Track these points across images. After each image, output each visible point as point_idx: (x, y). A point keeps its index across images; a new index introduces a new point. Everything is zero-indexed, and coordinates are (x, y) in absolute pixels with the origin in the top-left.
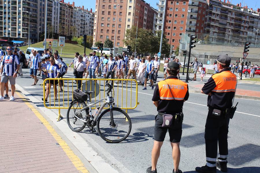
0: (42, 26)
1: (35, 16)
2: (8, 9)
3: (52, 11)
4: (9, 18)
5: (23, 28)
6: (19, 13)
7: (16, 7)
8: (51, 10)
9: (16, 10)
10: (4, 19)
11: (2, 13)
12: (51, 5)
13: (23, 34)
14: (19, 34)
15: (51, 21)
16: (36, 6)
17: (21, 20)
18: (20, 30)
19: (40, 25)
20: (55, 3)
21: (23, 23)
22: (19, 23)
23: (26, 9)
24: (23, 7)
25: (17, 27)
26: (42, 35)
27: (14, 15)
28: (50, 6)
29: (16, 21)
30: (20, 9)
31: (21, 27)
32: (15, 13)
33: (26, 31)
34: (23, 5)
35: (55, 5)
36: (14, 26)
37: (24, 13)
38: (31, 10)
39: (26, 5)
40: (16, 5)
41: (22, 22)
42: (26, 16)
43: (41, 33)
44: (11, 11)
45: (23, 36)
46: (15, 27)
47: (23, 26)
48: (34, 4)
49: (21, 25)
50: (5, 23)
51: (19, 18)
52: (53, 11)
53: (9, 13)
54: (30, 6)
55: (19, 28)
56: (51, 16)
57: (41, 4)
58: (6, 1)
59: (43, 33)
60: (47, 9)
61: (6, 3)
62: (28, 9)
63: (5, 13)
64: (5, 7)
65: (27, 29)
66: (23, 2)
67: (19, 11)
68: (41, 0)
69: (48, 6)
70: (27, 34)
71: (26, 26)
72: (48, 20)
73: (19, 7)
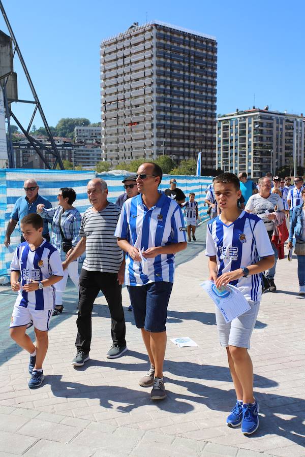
0: (279, 158)
1: (269, 145)
2: (235, 142)
3: (292, 136)
4: (236, 154)
5: (254, 165)
6: (249, 145)
7: (245, 138)
8: (291, 134)
9: (245, 142)
10: (230, 156)
11: (228, 148)
12: (292, 127)
13: (254, 173)
14: (250, 174)
15: (292, 149)
16: (271, 132)
17: (252, 154)
18: (250, 168)
19: (277, 158)
20: (297, 122)
21: (254, 158)
22: (249, 158)
23: (258, 139)
24: (254, 137)
25: (247, 164)
26: (280, 172)
27: (242, 148)
28: (290, 129)
29: (245, 156)
30: (250, 140)
31: (252, 164)
32: (245, 146)
33: (258, 168)
34: (254, 133)
35: (297, 125)
36: (242, 163)
37: (255, 145)
38: (265, 138)
39: (258, 133)
40: (245, 135)
41: (252, 157)
42: (258, 148)
43: (279, 168)
44: (239, 144)
45: (254, 176)
46: (244, 164)
47: (254, 162)
48: (268, 130)
49: (252, 160)
50: (231, 161)
51: (249, 151)
52: (295, 135)
53: (236, 147)
54: (263, 134)
55: (249, 165)
56: (292, 143)
57: (277, 128)
58: (232, 133)
59: (281, 168)
60: (286, 133)
61: (233, 135)
62: (261, 139)
63: (231, 148)
64: (231, 140)
65: (260, 166)
66: (254, 130)
67: (250, 143)
68: (277, 123)
69: (286, 129)
70: (259, 173)
71: (258, 162)
72: (287, 148)
73: (250, 137)
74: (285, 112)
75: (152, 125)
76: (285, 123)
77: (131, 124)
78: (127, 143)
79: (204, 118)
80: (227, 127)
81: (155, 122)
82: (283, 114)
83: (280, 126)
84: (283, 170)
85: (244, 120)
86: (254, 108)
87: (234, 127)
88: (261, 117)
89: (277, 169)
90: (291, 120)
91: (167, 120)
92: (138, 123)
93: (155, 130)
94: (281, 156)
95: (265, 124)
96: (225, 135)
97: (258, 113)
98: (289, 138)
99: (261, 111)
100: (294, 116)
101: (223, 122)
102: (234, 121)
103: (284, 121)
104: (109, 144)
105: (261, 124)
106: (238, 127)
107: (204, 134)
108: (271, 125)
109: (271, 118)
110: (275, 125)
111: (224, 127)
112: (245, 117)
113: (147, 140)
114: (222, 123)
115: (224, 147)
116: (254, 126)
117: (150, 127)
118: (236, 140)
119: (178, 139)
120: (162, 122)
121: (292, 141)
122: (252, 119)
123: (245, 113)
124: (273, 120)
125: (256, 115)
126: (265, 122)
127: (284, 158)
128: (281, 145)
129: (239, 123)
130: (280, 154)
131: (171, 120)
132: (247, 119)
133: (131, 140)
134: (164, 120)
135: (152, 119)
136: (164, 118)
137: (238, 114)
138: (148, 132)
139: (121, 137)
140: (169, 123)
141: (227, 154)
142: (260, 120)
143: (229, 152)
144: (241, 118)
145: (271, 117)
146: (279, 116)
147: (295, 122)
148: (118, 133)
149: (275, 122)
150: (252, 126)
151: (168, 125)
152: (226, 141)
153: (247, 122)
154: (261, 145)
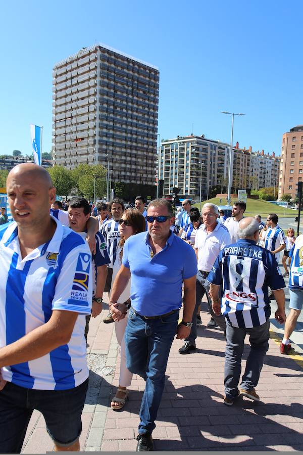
0: (212, 179)
1: (204, 168)
2: (175, 163)
3: (224, 161)
4: (176, 174)
5: (190, 184)
6: (187, 167)
7: (184, 160)
8: (223, 159)
9: (184, 163)
10: (171, 175)
11: (169, 168)
12: (223, 153)
13: (191, 191)
14: (187, 191)
15: (223, 172)
16: (206, 156)
17: (189, 174)
18: (187, 186)
19: (210, 178)
20: (228, 150)
21: (191, 177)
22: (187, 178)
23: (195, 161)
24: (191, 159)
25: (184, 183)
27: (181, 169)
28: (222, 155)
29: (183, 176)
30: (188, 162)
31: (189, 183)
32: (183, 167)
33: (194, 187)
34: (191, 156)
35: (228, 152)
36: (181, 181)
37: (192, 166)
38: (200, 161)
39: (195, 156)
40: (184, 157)
41: (189, 177)
42: (195, 169)
44: (178, 165)
45: (190, 193)
46: (182, 183)
47: (190, 181)
48: (203, 154)
50: (172, 180)
51: (187, 172)
52: (226, 160)
53: (176, 167)
54: (199, 157)
55: (187, 183)
56: (223, 167)
57: (211, 153)
58: (173, 155)
59: (214, 187)
60: (218, 158)
61: (174, 157)
62: (197, 161)
63: (172, 168)
64: (172, 162)
65: (195, 185)
66: (191, 153)
67: (187, 164)
68: (211, 149)
69: (219, 154)
70: (195, 191)
71: (194, 181)
72: (219, 171)
73: (187, 160)
74: (218, 141)
75: (95, 141)
76: (218, 150)
77: (77, 140)
78: (73, 157)
79: (146, 139)
80: (169, 150)
81: (97, 138)
82: (217, 142)
83: (214, 152)
84: (215, 189)
85: (183, 145)
86: (192, 135)
87: (174, 150)
88: (197, 143)
89: (210, 188)
90: (223, 147)
91: (109, 138)
92: (83, 139)
93: (97, 146)
94: (214, 177)
95: (201, 149)
96: (167, 157)
97: (195, 139)
98: (221, 162)
99: (197, 137)
100: (225, 144)
101: (166, 146)
102: (175, 146)
103: (217, 148)
104: (58, 159)
105: (198, 149)
106: (178, 150)
107: (145, 153)
108: (205, 150)
109: (206, 145)
110: (209, 150)
111: (166, 150)
112: (184, 142)
113: (90, 155)
114: (164, 147)
115: (166, 167)
116: (191, 150)
117: (93, 143)
118: (176, 161)
119: (121, 156)
120: (105, 139)
121: (223, 165)
122: (190, 144)
123: (184, 138)
124: (207, 145)
125: (194, 141)
126: (201, 147)
127: (216, 179)
128: (214, 168)
129: (179, 147)
130: (213, 175)
131: (113, 138)
132: (186, 144)
133: (77, 155)
134: (106, 136)
135: (95, 135)
136: (107, 135)
137: (178, 139)
138: (91, 147)
139: (68, 152)
140: (111, 140)
141: (168, 173)
142: (196, 145)
143: (170, 172)
144: (180, 143)
145: (207, 143)
146: (213, 143)
147: (226, 149)
148: (65, 149)
149: (209, 148)
150: (189, 149)
151: (110, 142)
152: (168, 162)
153: (185, 146)
154: (197, 167)
